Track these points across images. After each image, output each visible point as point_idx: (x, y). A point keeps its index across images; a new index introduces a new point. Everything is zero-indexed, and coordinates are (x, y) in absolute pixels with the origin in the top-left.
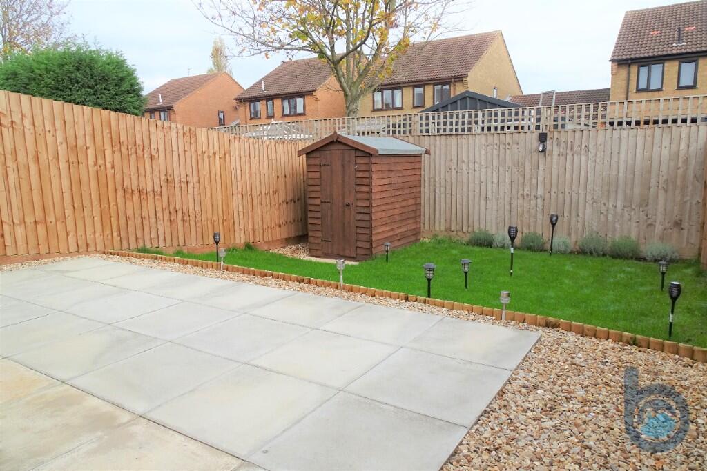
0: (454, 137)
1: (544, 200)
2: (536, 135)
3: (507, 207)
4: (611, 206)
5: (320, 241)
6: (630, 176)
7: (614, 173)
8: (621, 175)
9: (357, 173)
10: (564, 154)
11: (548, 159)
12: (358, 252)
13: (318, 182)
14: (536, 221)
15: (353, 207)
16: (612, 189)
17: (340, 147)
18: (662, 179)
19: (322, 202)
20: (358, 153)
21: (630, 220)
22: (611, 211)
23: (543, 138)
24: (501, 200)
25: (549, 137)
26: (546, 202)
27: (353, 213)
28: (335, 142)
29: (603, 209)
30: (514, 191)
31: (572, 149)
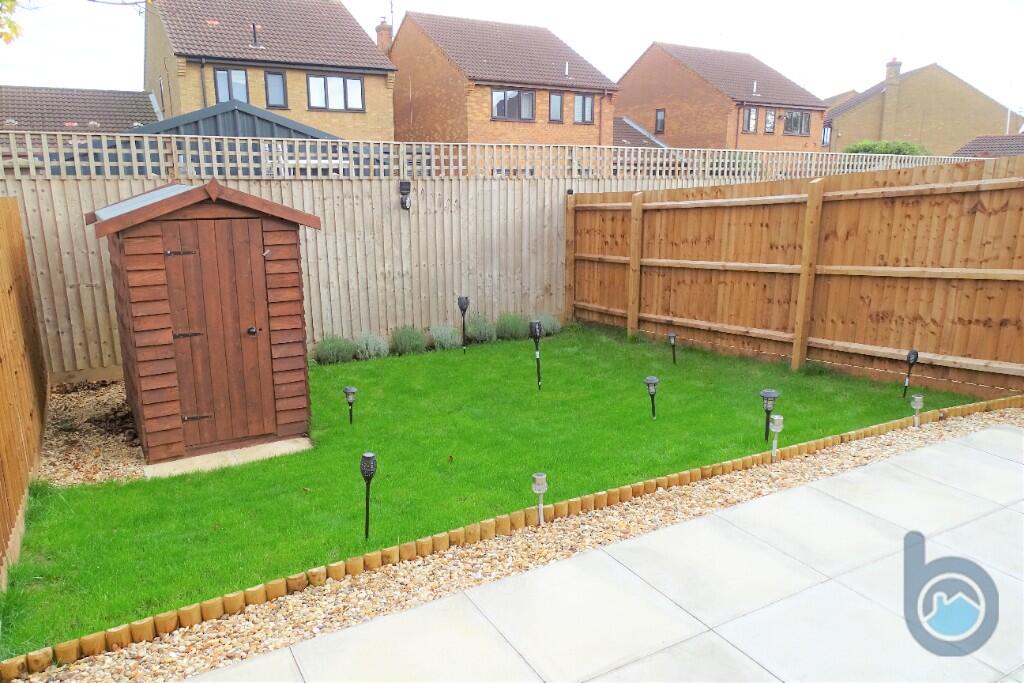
0: (263, 183)
1: (411, 277)
2: (394, 184)
3: (363, 294)
4: (487, 275)
5: (177, 423)
6: (503, 237)
7: (487, 236)
8: (494, 236)
9: (268, 264)
10: (433, 211)
11: (413, 218)
12: (280, 421)
13: (163, 293)
14: (404, 309)
15: (263, 336)
16: (488, 254)
17: (223, 212)
18: (533, 238)
19: (175, 337)
20: (269, 225)
21: (507, 290)
22: (488, 283)
23: (404, 188)
24: (353, 285)
25: (412, 187)
26: (416, 279)
27: (263, 346)
28: (212, 201)
29: (480, 280)
30: (371, 270)
31: (441, 204)
